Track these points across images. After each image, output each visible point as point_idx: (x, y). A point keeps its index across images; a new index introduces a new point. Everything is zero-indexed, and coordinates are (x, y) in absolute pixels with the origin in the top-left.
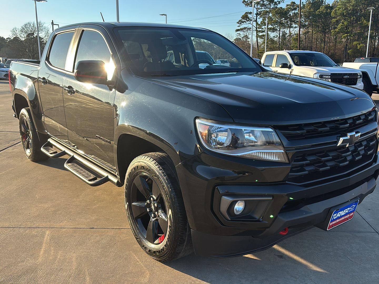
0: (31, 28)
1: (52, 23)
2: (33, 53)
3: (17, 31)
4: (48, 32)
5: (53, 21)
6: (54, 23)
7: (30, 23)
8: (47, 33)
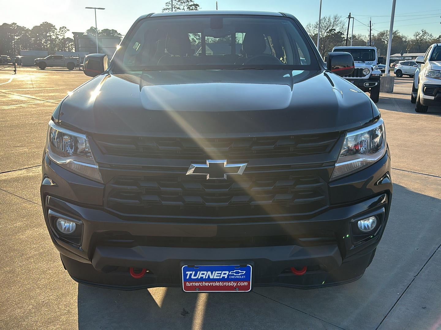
0: (326, 23)
1: (350, 16)
2: (323, 51)
3: (311, 28)
4: (344, 26)
5: (350, 13)
6: (351, 16)
7: (325, 18)
8: (342, 27)
